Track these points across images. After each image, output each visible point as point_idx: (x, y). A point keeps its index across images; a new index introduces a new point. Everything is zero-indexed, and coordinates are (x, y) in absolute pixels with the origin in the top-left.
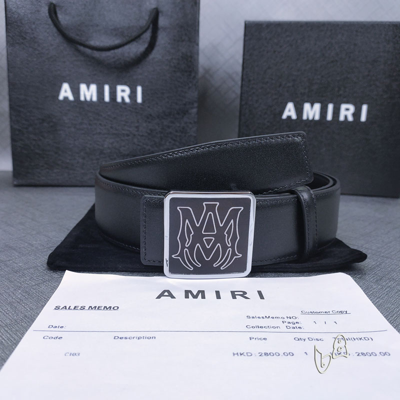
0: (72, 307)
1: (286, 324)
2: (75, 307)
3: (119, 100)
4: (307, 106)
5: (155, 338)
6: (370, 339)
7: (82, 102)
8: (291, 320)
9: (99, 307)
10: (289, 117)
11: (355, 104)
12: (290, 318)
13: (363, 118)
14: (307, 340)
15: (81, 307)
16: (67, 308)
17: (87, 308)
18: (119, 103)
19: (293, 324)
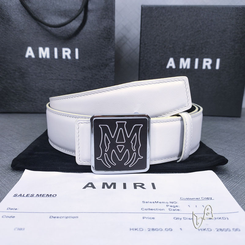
0: (25, 195)
1: (169, 207)
2: (27, 195)
3: (64, 57)
4: (182, 60)
5: (78, 217)
6: (227, 219)
7: (40, 59)
8: (172, 205)
9: (43, 195)
10: (171, 67)
11: (212, 58)
12: (172, 203)
13: (217, 67)
14: (182, 219)
15: (31, 195)
16: (22, 195)
17: (35, 196)
18: (64, 59)
19: (173, 207)
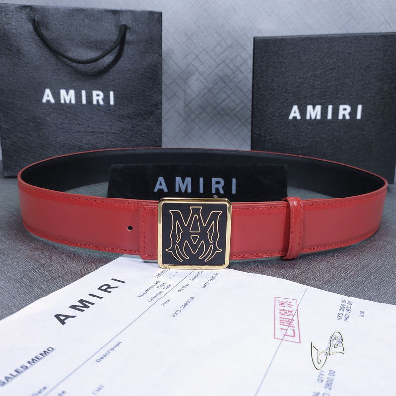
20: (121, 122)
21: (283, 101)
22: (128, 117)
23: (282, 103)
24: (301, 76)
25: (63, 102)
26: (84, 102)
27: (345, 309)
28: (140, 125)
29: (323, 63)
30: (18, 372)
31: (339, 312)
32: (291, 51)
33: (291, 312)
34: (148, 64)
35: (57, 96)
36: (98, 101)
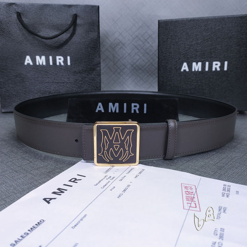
20: (75, 75)
21: (177, 60)
22: (79, 72)
23: (176, 61)
24: (188, 44)
25: (38, 64)
26: (51, 63)
27: (226, 190)
28: (87, 77)
29: (202, 35)
30: (23, 237)
31: (223, 192)
32: (182, 28)
33: (192, 192)
34: (91, 38)
35: (34, 60)
36: (60, 63)
